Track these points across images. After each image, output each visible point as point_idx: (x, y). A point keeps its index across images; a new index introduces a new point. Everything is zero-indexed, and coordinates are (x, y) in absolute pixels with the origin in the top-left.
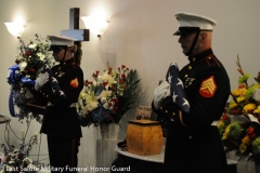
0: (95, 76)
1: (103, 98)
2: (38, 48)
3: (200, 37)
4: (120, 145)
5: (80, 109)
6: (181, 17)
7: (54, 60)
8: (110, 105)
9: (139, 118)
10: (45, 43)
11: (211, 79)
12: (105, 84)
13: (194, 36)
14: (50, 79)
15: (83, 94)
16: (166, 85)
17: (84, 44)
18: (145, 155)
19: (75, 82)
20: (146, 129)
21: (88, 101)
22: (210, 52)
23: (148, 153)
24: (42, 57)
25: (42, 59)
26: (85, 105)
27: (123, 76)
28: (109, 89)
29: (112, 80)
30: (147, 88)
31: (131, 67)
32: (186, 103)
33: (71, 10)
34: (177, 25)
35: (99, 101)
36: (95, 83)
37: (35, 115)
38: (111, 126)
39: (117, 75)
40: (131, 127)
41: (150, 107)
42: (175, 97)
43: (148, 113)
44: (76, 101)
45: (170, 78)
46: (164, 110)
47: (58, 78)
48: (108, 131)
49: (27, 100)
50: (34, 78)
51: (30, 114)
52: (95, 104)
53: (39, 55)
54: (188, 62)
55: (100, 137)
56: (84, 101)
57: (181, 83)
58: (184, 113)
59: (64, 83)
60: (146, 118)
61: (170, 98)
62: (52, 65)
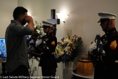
0: (63, 40)
1: (66, 50)
2: (37, 27)
3: (110, 23)
4: (74, 71)
5: (56, 55)
6: (100, 14)
7: (44, 33)
8: (69, 53)
9: (82, 59)
10: (40, 25)
11: (115, 41)
12: (67, 43)
13: (107, 22)
14: (43, 42)
15: (57, 48)
16: (95, 44)
17: (57, 25)
18: (85, 75)
19: (53, 43)
20: (85, 64)
21: (60, 51)
22: (114, 29)
23: (87, 75)
24: (38, 31)
25: (39, 32)
26: (58, 53)
27: (75, 40)
28: (69, 46)
29: (70, 42)
30: (86, 45)
31: (79, 36)
32: (104, 52)
33: (52, 10)
34: (99, 18)
35: (64, 51)
36: (63, 43)
37: (36, 58)
38: (70, 63)
39: (73, 40)
40: (79, 63)
41: (87, 54)
42: (99, 49)
43: (86, 57)
44: (54, 51)
45: (96, 41)
46: (94, 55)
47: (46, 41)
48: (68, 65)
49: (32, 51)
50: (35, 41)
51: (33, 57)
52: (62, 53)
53: (37, 30)
54: (105, 34)
55: (65, 68)
56: (58, 51)
57: (101, 43)
58: (103, 57)
59: (49, 43)
60: (86, 59)
61: (97, 49)
62: (43, 35)
